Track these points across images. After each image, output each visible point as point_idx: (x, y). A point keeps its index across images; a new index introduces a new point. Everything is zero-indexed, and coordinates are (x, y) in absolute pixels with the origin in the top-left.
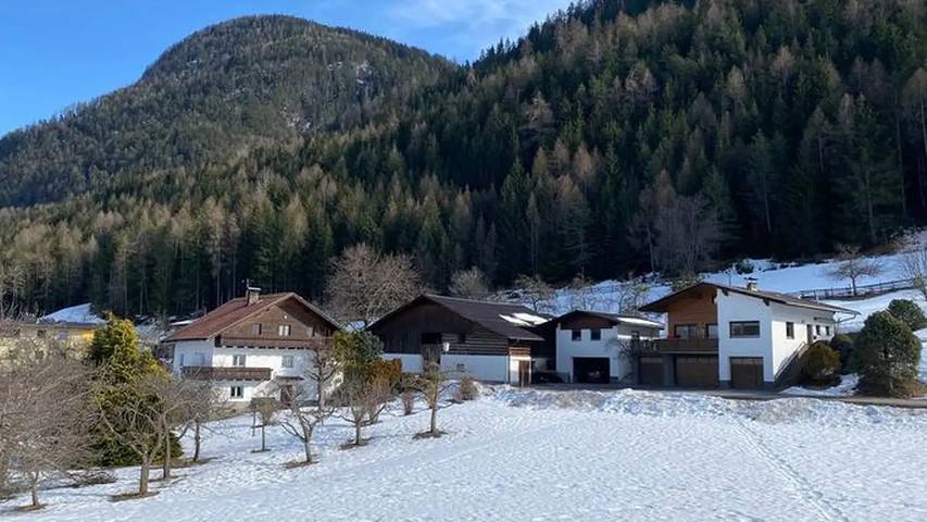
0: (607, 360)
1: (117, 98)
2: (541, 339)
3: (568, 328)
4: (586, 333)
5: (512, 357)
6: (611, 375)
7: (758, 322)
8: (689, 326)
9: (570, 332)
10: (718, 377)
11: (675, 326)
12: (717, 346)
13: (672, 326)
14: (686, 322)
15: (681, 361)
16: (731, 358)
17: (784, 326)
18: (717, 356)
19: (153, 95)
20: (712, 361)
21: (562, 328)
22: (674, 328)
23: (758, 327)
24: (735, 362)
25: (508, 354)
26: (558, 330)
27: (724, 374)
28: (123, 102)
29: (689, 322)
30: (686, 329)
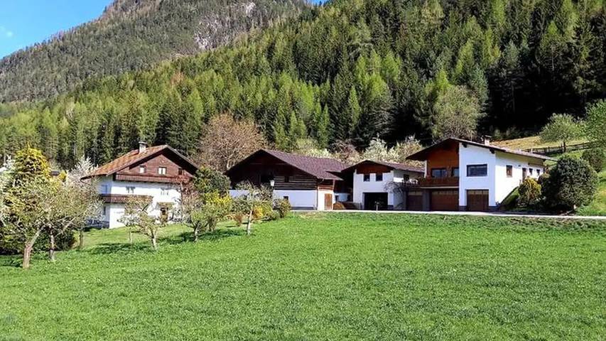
0: (386, 194)
1: (86, 28)
2: (341, 179)
3: (361, 173)
4: (373, 176)
5: (319, 191)
6: (389, 204)
7: (486, 165)
8: (441, 169)
9: (362, 176)
10: (458, 203)
11: (432, 169)
12: (458, 182)
13: (430, 170)
14: (438, 167)
15: (435, 193)
16: (468, 191)
17: (505, 168)
18: (458, 190)
19: (110, 26)
20: (455, 193)
21: (358, 173)
22: (430, 171)
23: (486, 168)
24: (470, 193)
25: (316, 189)
26: (355, 174)
27: (462, 201)
28: (90, 30)
29: (441, 167)
30: (439, 171)
